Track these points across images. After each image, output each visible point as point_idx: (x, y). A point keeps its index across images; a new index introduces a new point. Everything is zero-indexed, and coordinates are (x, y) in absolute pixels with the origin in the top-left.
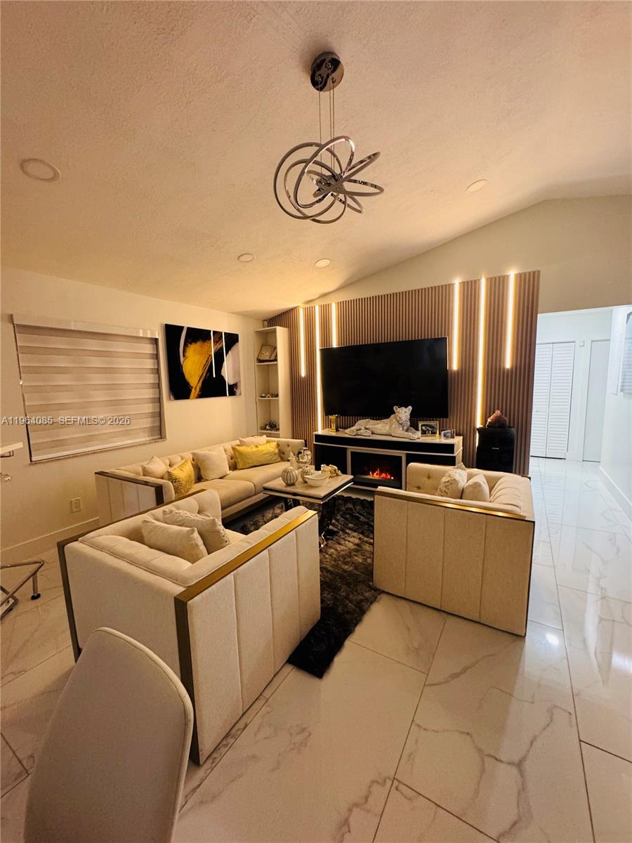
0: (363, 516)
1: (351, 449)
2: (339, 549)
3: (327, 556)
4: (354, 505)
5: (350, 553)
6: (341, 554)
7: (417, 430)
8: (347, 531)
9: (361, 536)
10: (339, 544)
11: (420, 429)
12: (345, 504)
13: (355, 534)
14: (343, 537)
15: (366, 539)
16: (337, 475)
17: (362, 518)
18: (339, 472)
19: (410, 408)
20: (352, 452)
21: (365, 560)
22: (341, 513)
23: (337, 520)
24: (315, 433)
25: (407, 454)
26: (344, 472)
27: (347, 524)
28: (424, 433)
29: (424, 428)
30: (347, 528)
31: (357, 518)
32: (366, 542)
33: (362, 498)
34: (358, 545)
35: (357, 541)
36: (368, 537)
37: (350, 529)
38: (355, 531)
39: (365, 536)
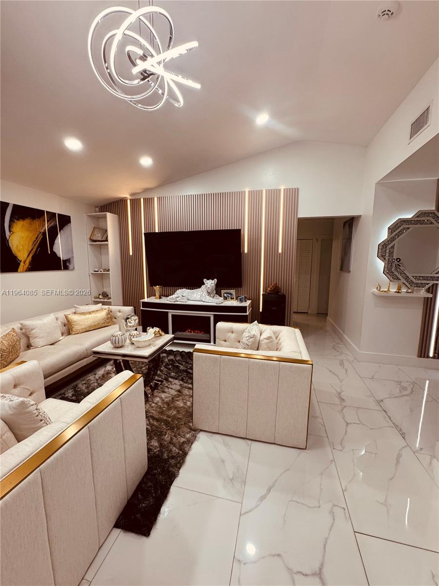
0: (182, 365)
1: (171, 313)
2: (163, 396)
3: (153, 405)
4: (175, 356)
5: (173, 399)
6: (165, 401)
8: (170, 379)
9: (181, 382)
10: (164, 392)
11: (222, 295)
12: (168, 356)
13: (176, 381)
14: (166, 385)
15: (185, 385)
16: (161, 335)
17: (182, 367)
18: (163, 333)
19: (216, 280)
20: (172, 315)
21: (185, 403)
22: (164, 364)
23: (161, 371)
24: (142, 301)
25: (214, 315)
26: (167, 332)
27: (169, 373)
28: (225, 298)
29: (225, 295)
30: (170, 377)
31: (177, 367)
32: (186, 387)
33: (181, 349)
34: (179, 391)
35: (178, 388)
36: (186, 383)
37: (172, 377)
38: (176, 379)
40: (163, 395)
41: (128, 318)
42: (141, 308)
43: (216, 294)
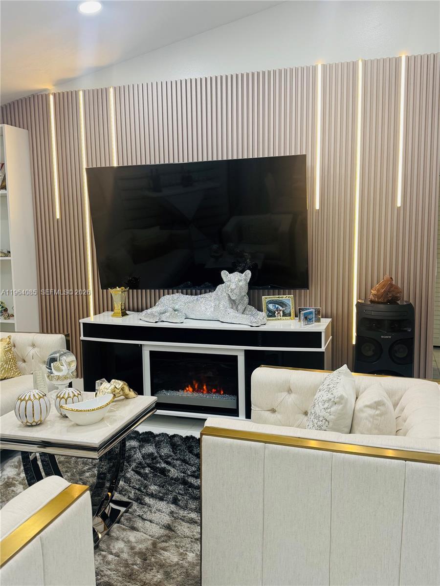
0: (174, 467)
1: (149, 347)
2: (132, 539)
3: (110, 557)
4: (158, 445)
5: (154, 544)
6: (137, 550)
7: (260, 309)
8: (147, 500)
9: (173, 507)
10: (133, 529)
11: (264, 307)
12: (141, 447)
13: (162, 505)
14: (139, 512)
15: (182, 513)
16: (127, 397)
17: (174, 473)
18: (132, 393)
19: (248, 273)
20: (151, 353)
22: (134, 465)
23: (128, 481)
24: (82, 321)
25: (246, 351)
26: (140, 392)
27: (146, 487)
28: (271, 314)
29: (271, 306)
30: (148, 495)
31: (163, 472)
33: (171, 430)
34: (168, 527)
35: (166, 519)
36: (185, 508)
37: (152, 496)
38: (161, 499)
39: (181, 508)
40: (132, 536)
41: (53, 360)
42: (82, 338)
43: (249, 304)
